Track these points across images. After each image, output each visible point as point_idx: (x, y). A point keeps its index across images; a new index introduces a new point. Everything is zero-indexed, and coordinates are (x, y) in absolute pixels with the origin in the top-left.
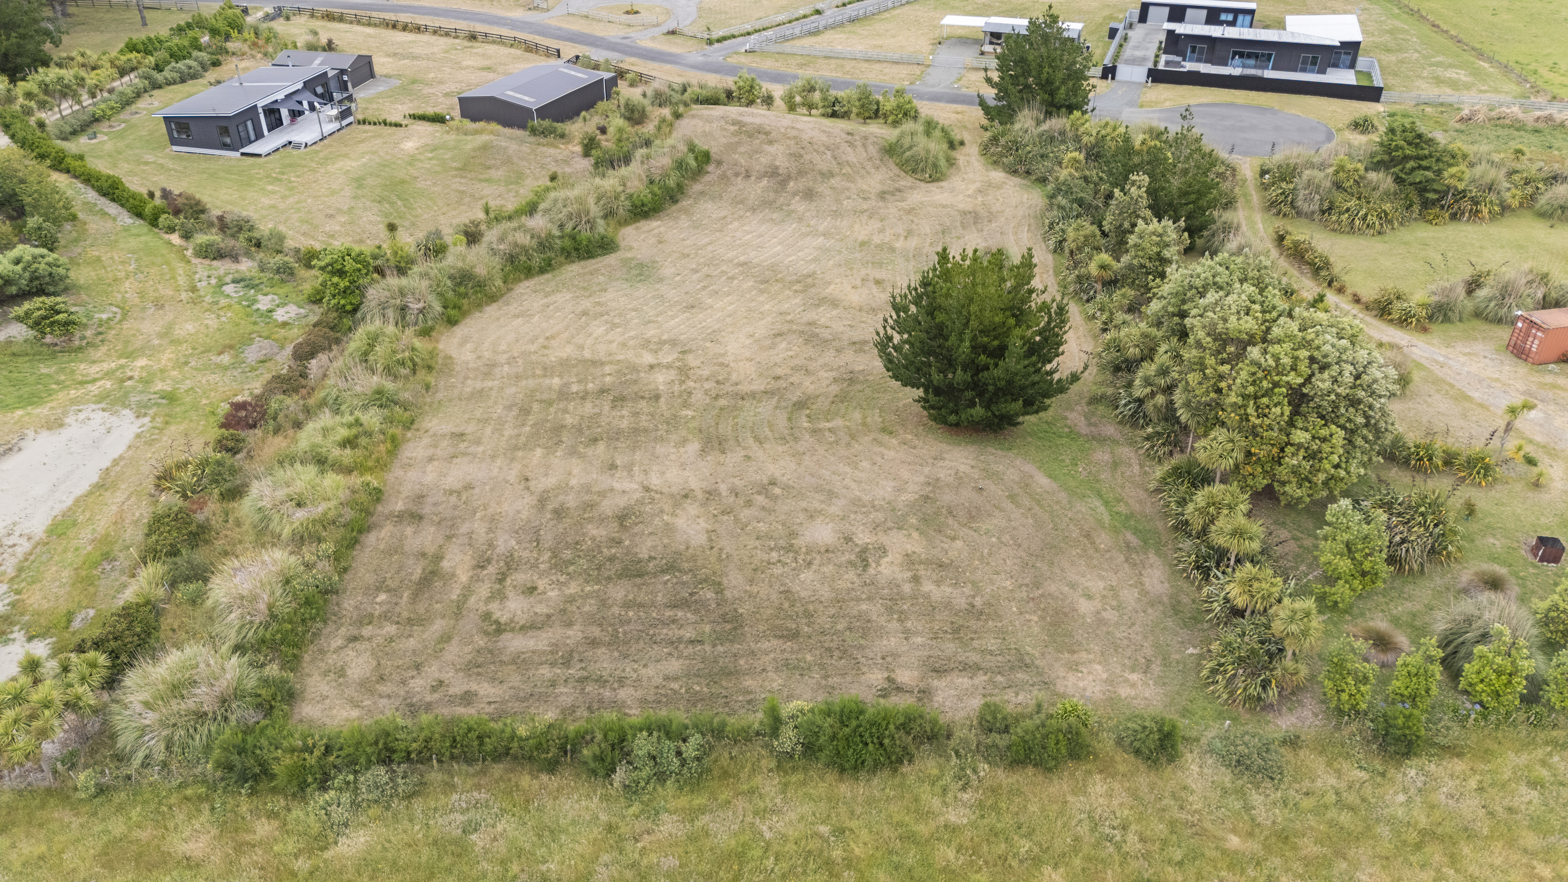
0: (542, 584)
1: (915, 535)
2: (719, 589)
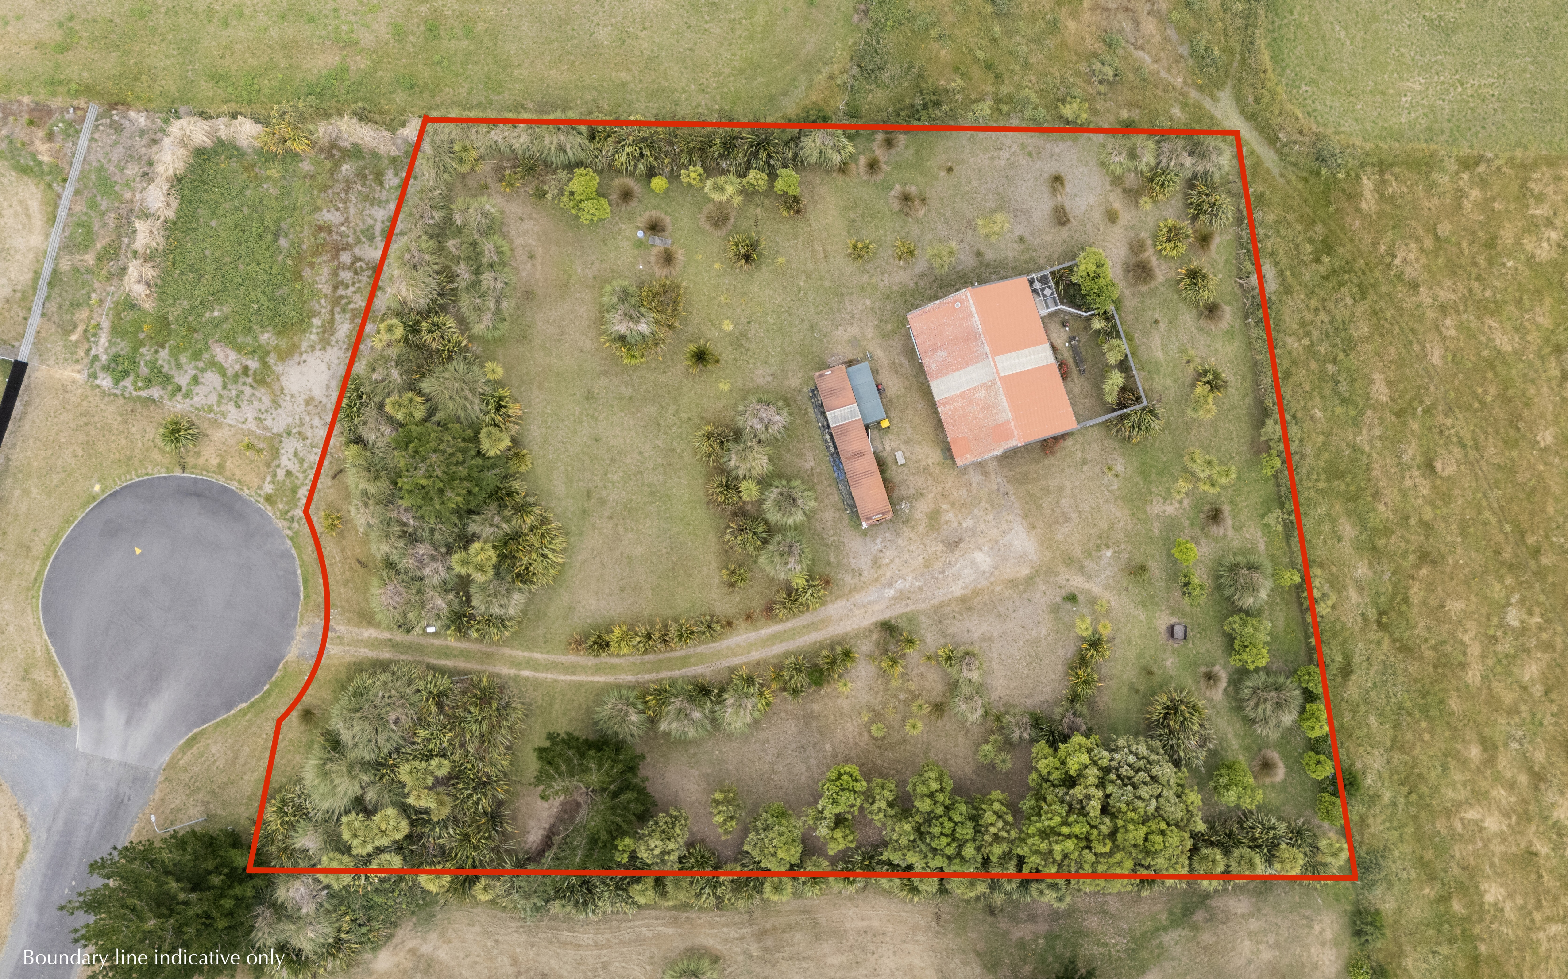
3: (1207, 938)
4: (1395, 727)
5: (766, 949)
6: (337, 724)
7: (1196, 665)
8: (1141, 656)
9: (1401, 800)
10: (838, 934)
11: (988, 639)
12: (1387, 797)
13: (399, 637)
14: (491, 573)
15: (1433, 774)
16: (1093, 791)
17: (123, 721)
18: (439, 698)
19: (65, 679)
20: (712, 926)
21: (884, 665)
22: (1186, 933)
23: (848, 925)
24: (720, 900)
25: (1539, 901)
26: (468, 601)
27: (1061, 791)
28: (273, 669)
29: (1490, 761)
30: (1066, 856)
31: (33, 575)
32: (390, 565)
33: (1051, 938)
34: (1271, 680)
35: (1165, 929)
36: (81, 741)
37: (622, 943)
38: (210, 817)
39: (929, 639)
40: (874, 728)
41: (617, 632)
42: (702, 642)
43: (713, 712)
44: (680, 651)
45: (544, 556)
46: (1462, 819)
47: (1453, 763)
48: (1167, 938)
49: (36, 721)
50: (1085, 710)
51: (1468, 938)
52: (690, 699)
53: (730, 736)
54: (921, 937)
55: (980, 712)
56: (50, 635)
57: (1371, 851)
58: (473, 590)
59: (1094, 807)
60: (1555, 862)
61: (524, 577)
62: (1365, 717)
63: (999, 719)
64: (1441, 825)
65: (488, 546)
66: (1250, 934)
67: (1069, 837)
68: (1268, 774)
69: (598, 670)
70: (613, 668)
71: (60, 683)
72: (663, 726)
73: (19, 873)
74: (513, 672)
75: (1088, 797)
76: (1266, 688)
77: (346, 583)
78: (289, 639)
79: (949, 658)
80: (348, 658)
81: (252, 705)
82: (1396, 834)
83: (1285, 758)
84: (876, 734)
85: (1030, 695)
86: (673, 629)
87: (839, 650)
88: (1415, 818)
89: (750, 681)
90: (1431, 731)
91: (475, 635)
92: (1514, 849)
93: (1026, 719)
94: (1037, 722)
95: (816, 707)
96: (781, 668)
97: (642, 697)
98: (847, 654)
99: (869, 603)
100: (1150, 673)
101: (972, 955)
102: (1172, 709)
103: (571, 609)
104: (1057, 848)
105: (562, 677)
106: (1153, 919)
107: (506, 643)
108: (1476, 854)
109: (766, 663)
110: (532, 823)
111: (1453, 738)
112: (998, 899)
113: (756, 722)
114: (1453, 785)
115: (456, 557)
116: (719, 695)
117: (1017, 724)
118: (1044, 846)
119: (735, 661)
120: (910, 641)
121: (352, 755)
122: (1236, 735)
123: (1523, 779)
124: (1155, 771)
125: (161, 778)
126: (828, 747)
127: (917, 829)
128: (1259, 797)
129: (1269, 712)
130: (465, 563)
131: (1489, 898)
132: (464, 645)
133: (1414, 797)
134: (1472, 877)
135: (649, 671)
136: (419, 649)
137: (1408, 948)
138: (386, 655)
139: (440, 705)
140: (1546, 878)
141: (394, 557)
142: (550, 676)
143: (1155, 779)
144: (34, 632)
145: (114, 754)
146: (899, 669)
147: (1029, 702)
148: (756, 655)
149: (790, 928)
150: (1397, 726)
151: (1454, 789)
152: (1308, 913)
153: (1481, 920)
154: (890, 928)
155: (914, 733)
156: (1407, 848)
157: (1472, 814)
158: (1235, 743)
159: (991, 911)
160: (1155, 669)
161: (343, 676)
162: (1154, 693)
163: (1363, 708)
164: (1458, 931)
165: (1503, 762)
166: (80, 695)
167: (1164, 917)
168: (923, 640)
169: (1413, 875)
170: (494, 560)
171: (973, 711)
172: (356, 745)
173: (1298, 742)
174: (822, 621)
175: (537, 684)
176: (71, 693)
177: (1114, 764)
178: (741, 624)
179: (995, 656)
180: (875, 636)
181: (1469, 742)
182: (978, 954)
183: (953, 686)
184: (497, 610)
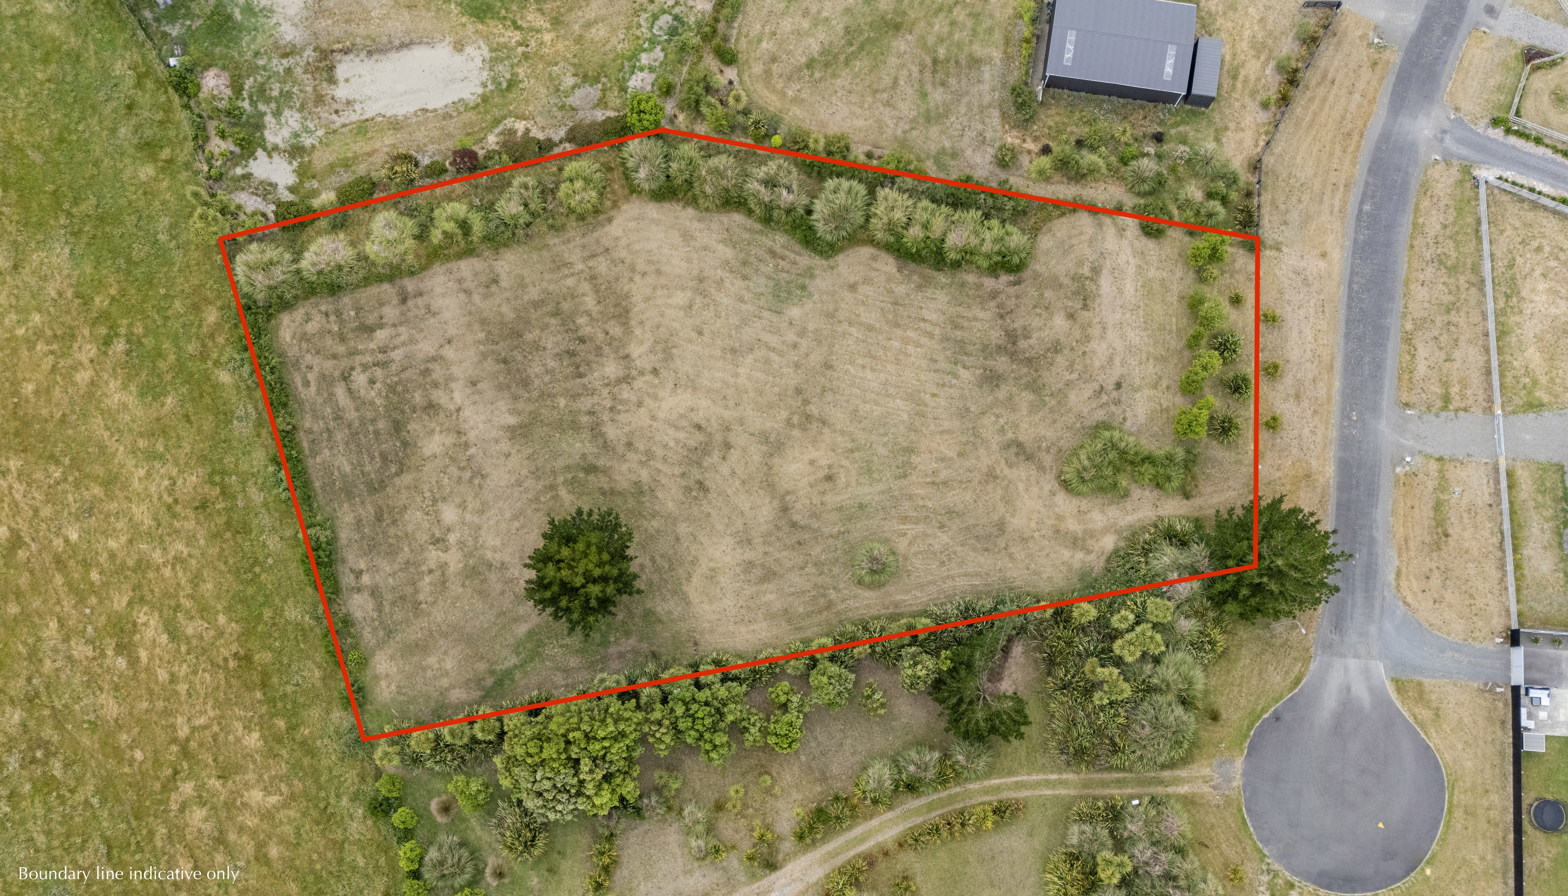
0: (378, 385)
1: (461, 565)
2: (397, 474)
3: (482, 666)
4: (342, 860)
5: (824, 596)
6: (1189, 718)
7: (512, 883)
8: (559, 882)
9: (332, 801)
10: (771, 616)
11: (688, 872)
12: (345, 801)
13: (1159, 790)
14: (1099, 859)
15: (307, 827)
16: (588, 778)
17: (1353, 689)
18: (1115, 749)
19: (1406, 714)
20: (868, 606)
21: (769, 836)
22: (498, 668)
23: (765, 624)
24: (865, 629)
25: (215, 740)
26: (1111, 832)
27: (613, 769)
28: (1251, 747)
29: (261, 846)
30: (603, 721)
31: (1456, 792)
32: (1180, 851)
33: (605, 643)
34: (449, 883)
35: (516, 667)
36: (1380, 669)
37: (934, 583)
38: (1267, 626)
39: (735, 862)
40: (769, 782)
41: (989, 824)
42: (919, 826)
43: (900, 772)
44: (934, 815)
45: (1061, 878)
46: (282, 794)
47: (292, 839)
48: (514, 660)
49: (1419, 678)
50: (601, 830)
51: (271, 701)
52: (919, 780)
53: (882, 755)
54: (706, 625)
55: (686, 813)
56: (1428, 747)
57: (354, 756)
58: (1110, 843)
59: (585, 765)
60: (204, 774)
61: (1073, 858)
62: (367, 864)
63: (670, 808)
64: (298, 786)
65: (1106, 882)
66: (447, 674)
67: (604, 739)
68: (444, 803)
69: (998, 789)
70: (986, 792)
71: (1409, 710)
72: (937, 755)
73: (1397, 563)
74: (1064, 776)
75: (591, 771)
76: (453, 875)
77: (1212, 827)
78: (1245, 774)
79: (717, 851)
80: (1195, 766)
81: (1259, 717)
82: (334, 773)
83: (431, 817)
84: (767, 778)
85: (646, 832)
86: (945, 834)
87: (808, 841)
88: (320, 788)
89: (875, 801)
90: (311, 862)
91: (1100, 804)
92: (238, 778)
93: (647, 814)
94: (638, 811)
95: (819, 789)
96: (852, 817)
97: (958, 774)
98: (801, 837)
99: (789, 884)
100: (550, 870)
101: (665, 619)
102: (530, 844)
103: (1031, 835)
104: (611, 728)
105: (1025, 778)
106: (526, 673)
107: (1074, 800)
108: (268, 768)
109: (865, 819)
110: (1022, 660)
111: (293, 860)
112: (651, 667)
113: (865, 769)
114: (290, 821)
115: (1129, 869)
116: (897, 787)
117: (654, 808)
118: (622, 727)
119: (890, 815)
120: (751, 858)
121: (1170, 697)
122: (473, 830)
123: (232, 837)
124: (540, 802)
125: (1312, 650)
126: (803, 758)
127: (722, 715)
128: (450, 787)
129: (449, 856)
130: (1121, 865)
131: (256, 735)
132: (1107, 792)
133: (322, 805)
134: (271, 749)
135: (957, 795)
136: (1142, 783)
137: (319, 684)
138: (1166, 774)
139: (1114, 744)
140: (210, 760)
141: (1179, 858)
142: (1035, 777)
143: (540, 794)
144: (1441, 747)
145: (1352, 663)
146: (756, 834)
147: (647, 827)
148: (875, 822)
149: (809, 615)
150: (341, 861)
151: (289, 817)
152: (402, 698)
153: (261, 717)
154: (731, 628)
155: (735, 787)
156: (325, 762)
157: (274, 799)
158: (474, 822)
159: (655, 656)
160: (546, 874)
161: (1196, 751)
162: (545, 854)
163: (370, 871)
164: (280, 705)
165: (250, 848)
166: (1392, 703)
167: (518, 675)
168: (740, 861)
169: (319, 743)
170: (1099, 869)
171: (691, 813)
172: (1170, 705)
173: (421, 833)
174: (825, 861)
175: (1043, 769)
176: (1398, 704)
177: (573, 800)
178: (892, 846)
179: (679, 860)
180: (780, 857)
181: (280, 858)
182: (660, 621)
183: (710, 829)
184: (1087, 828)
